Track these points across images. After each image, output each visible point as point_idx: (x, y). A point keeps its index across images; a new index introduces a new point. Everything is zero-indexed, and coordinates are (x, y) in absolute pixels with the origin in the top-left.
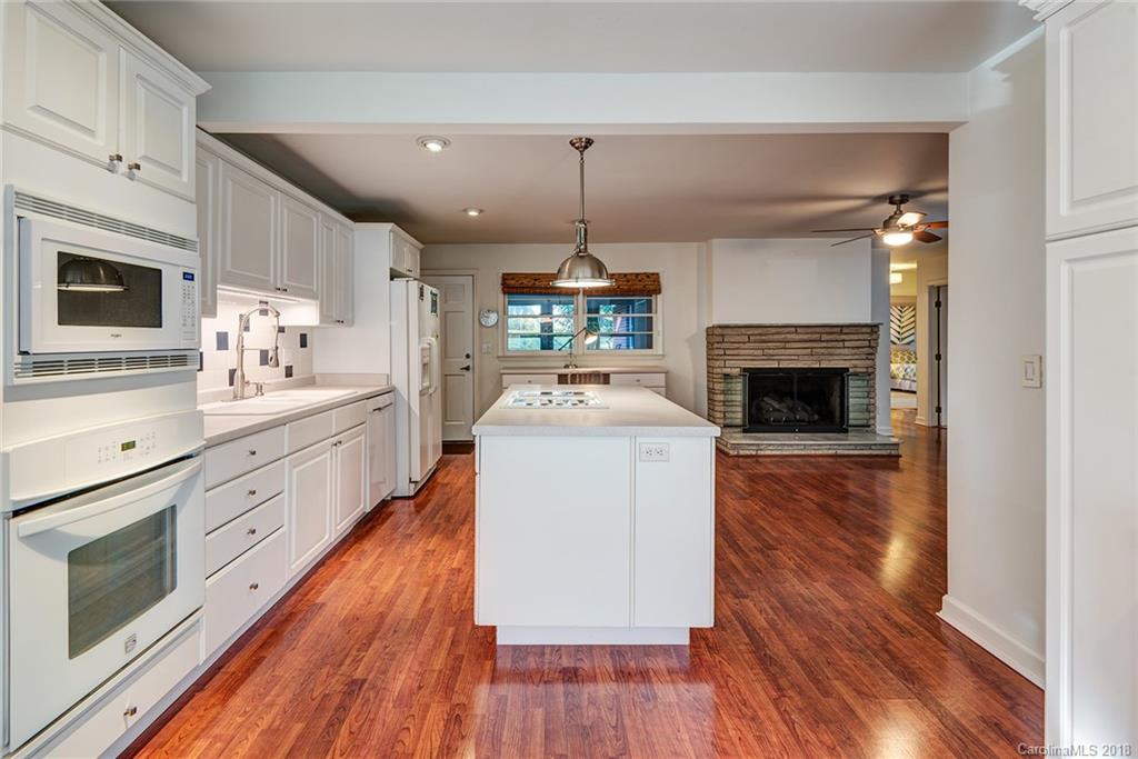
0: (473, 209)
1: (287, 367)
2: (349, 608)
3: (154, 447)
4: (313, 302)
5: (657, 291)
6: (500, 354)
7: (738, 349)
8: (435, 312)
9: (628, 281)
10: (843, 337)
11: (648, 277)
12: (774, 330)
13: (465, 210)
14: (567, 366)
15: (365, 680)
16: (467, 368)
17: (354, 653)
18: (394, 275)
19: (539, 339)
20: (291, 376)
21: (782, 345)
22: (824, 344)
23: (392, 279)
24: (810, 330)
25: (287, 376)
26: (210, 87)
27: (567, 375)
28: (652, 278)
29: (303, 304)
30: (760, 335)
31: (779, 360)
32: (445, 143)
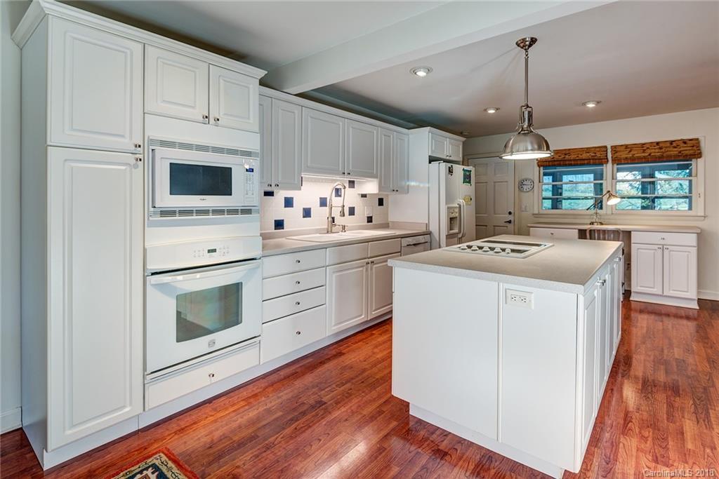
0: (490, 108)
1: (368, 217)
2: (353, 360)
3: (228, 253)
4: (376, 180)
5: (698, 155)
6: (536, 212)
8: (469, 182)
9: (661, 148)
11: (685, 143)
13: (485, 110)
14: (592, 223)
15: (326, 403)
16: (510, 222)
17: (334, 386)
18: (432, 160)
19: (551, 201)
20: (371, 222)
23: (430, 163)
25: (368, 222)
26: (266, 72)
27: (586, 230)
28: (690, 143)
29: (370, 181)
32: (429, 70)
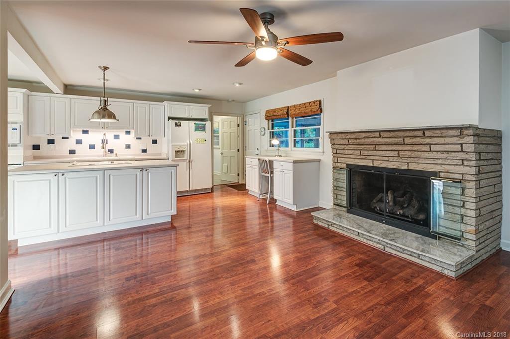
1: (143, 150)
5: (319, 112)
7: (343, 149)
8: (204, 131)
10: (427, 140)
12: (363, 135)
16: (258, 155)
20: (146, 152)
21: (372, 147)
22: (409, 147)
23: (169, 120)
24: (392, 134)
28: (316, 104)
30: (356, 139)
31: (373, 160)
